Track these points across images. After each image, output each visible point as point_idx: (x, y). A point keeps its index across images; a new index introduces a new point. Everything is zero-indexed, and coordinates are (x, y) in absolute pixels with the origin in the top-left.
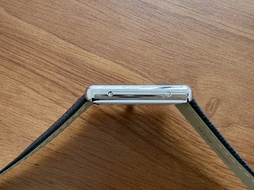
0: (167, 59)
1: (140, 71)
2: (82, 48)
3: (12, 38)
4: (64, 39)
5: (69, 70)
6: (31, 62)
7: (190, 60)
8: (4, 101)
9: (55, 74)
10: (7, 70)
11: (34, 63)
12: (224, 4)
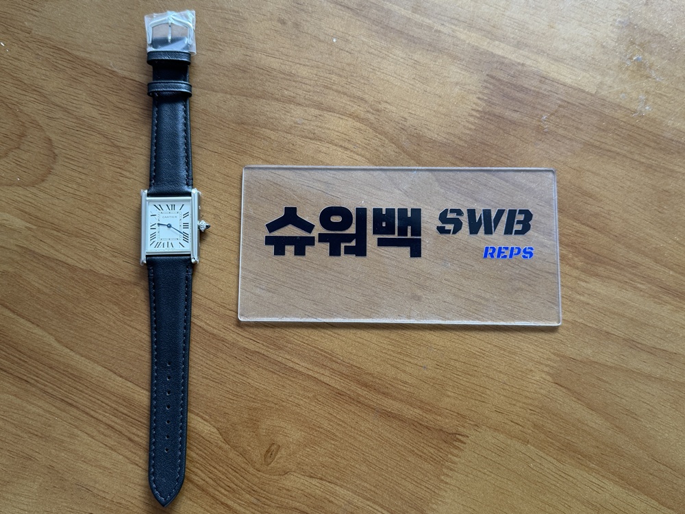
0: (231, 401)
1: (201, 414)
2: (140, 387)
3: (63, 374)
4: (121, 377)
5: (125, 412)
6: (85, 402)
7: (254, 402)
8: (57, 445)
9: (111, 416)
10: (59, 411)
11: (88, 404)
12: (296, 337)
